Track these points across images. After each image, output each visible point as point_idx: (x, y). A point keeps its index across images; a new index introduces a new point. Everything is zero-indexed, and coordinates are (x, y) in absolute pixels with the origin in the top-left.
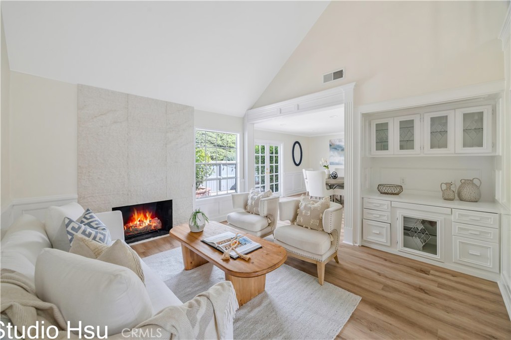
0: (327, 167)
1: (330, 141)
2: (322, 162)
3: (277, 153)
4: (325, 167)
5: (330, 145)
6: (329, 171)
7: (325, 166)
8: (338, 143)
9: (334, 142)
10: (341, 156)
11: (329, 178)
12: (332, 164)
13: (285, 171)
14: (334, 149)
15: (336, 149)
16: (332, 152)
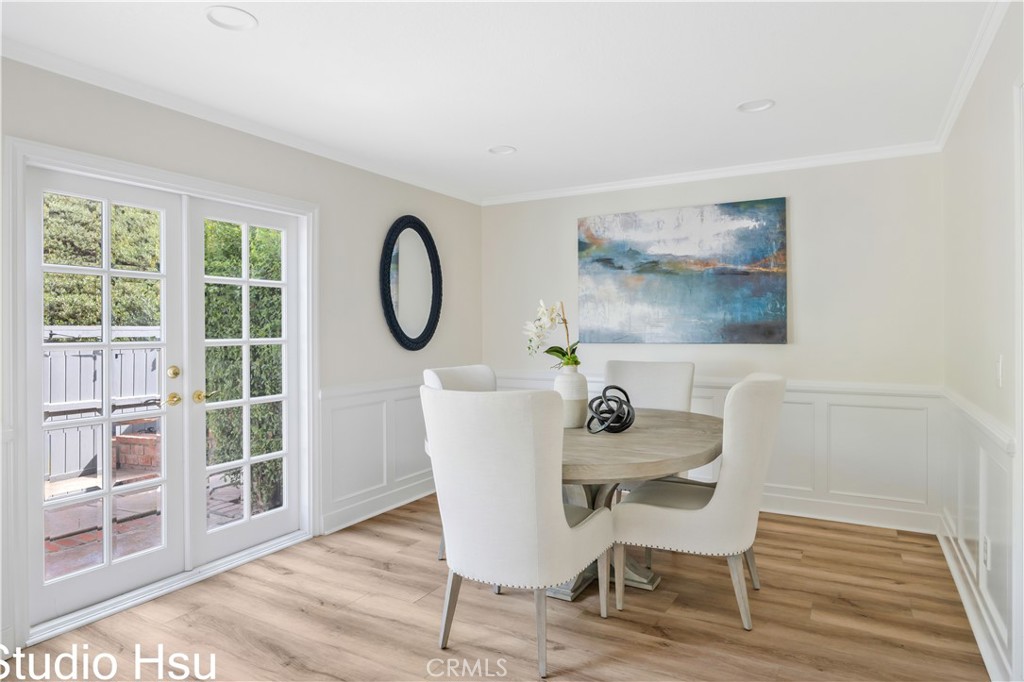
0: (567, 355)
1: (581, 224)
2: (540, 328)
3: (271, 269)
4: (555, 359)
5: (582, 246)
6: (582, 385)
7: (556, 351)
8: (617, 234)
9: (598, 230)
10: (632, 300)
11: (583, 425)
12: (593, 337)
13: (324, 377)
14: (598, 266)
15: (607, 262)
16: (588, 281)
